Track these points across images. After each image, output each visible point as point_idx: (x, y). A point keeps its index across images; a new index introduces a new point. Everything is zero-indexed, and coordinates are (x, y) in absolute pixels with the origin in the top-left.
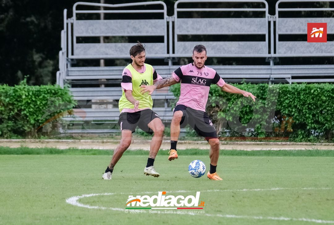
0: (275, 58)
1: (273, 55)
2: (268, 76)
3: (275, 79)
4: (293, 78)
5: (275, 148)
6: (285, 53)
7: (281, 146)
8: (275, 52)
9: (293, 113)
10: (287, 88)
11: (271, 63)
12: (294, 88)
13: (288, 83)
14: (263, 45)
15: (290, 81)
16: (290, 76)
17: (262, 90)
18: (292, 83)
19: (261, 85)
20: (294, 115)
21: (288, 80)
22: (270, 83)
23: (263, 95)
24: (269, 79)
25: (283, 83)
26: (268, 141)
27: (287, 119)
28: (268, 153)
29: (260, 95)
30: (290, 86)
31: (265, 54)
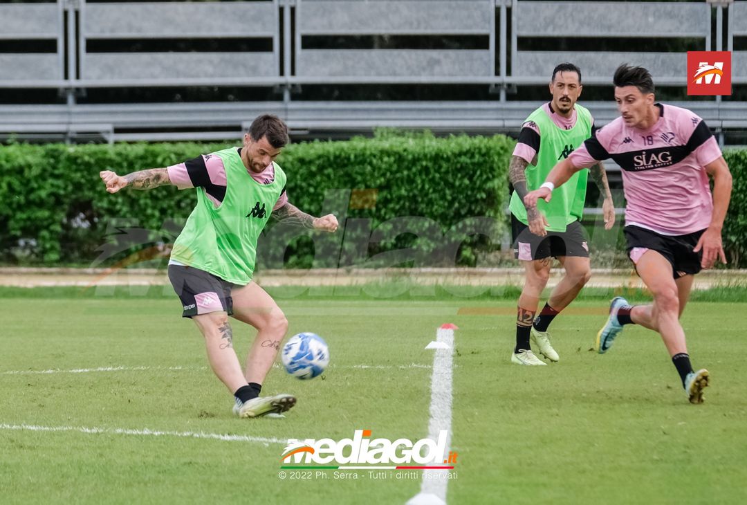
0: (78, 90)
1: (73, 82)
2: (62, 128)
3: (79, 133)
4: (118, 131)
5: (84, 282)
6: (99, 78)
7: (94, 278)
8: (78, 77)
9: (118, 207)
10: (105, 153)
11: (71, 99)
12: (119, 154)
13: (105, 142)
14: (52, 62)
15: (112, 138)
16: (110, 127)
17: (53, 157)
18: (116, 143)
19: (50, 146)
20: (120, 210)
21: (106, 137)
22: (68, 142)
23: (54, 167)
24: (65, 133)
25: (97, 143)
26: (65, 266)
27: (106, 219)
28: (71, 292)
29: (49, 169)
30: (110, 150)
31: (57, 82)
